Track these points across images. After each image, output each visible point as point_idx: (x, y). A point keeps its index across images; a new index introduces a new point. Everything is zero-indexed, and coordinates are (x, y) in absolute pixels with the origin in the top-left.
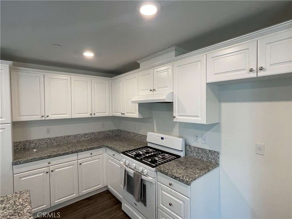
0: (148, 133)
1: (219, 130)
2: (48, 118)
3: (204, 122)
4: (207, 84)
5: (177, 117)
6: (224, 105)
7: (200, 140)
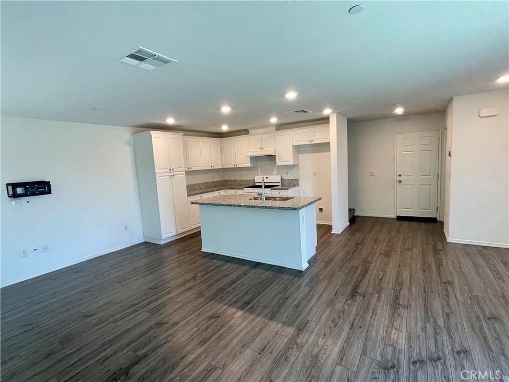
0: (256, 177)
1: (298, 168)
2: (191, 170)
3: (292, 164)
4: (293, 146)
5: (278, 163)
6: (300, 155)
7: (289, 175)
